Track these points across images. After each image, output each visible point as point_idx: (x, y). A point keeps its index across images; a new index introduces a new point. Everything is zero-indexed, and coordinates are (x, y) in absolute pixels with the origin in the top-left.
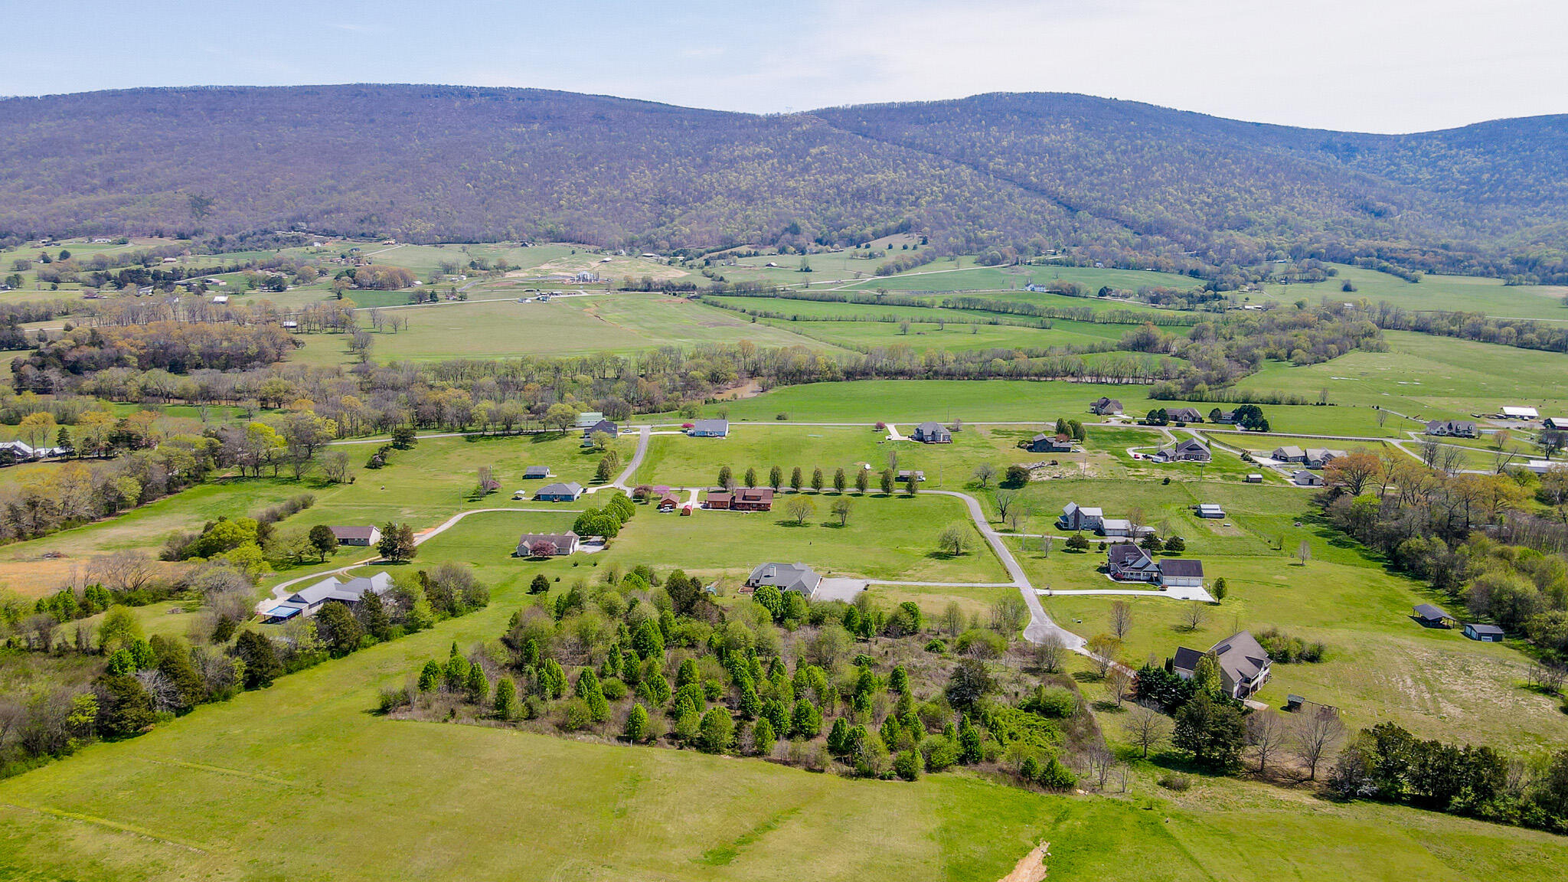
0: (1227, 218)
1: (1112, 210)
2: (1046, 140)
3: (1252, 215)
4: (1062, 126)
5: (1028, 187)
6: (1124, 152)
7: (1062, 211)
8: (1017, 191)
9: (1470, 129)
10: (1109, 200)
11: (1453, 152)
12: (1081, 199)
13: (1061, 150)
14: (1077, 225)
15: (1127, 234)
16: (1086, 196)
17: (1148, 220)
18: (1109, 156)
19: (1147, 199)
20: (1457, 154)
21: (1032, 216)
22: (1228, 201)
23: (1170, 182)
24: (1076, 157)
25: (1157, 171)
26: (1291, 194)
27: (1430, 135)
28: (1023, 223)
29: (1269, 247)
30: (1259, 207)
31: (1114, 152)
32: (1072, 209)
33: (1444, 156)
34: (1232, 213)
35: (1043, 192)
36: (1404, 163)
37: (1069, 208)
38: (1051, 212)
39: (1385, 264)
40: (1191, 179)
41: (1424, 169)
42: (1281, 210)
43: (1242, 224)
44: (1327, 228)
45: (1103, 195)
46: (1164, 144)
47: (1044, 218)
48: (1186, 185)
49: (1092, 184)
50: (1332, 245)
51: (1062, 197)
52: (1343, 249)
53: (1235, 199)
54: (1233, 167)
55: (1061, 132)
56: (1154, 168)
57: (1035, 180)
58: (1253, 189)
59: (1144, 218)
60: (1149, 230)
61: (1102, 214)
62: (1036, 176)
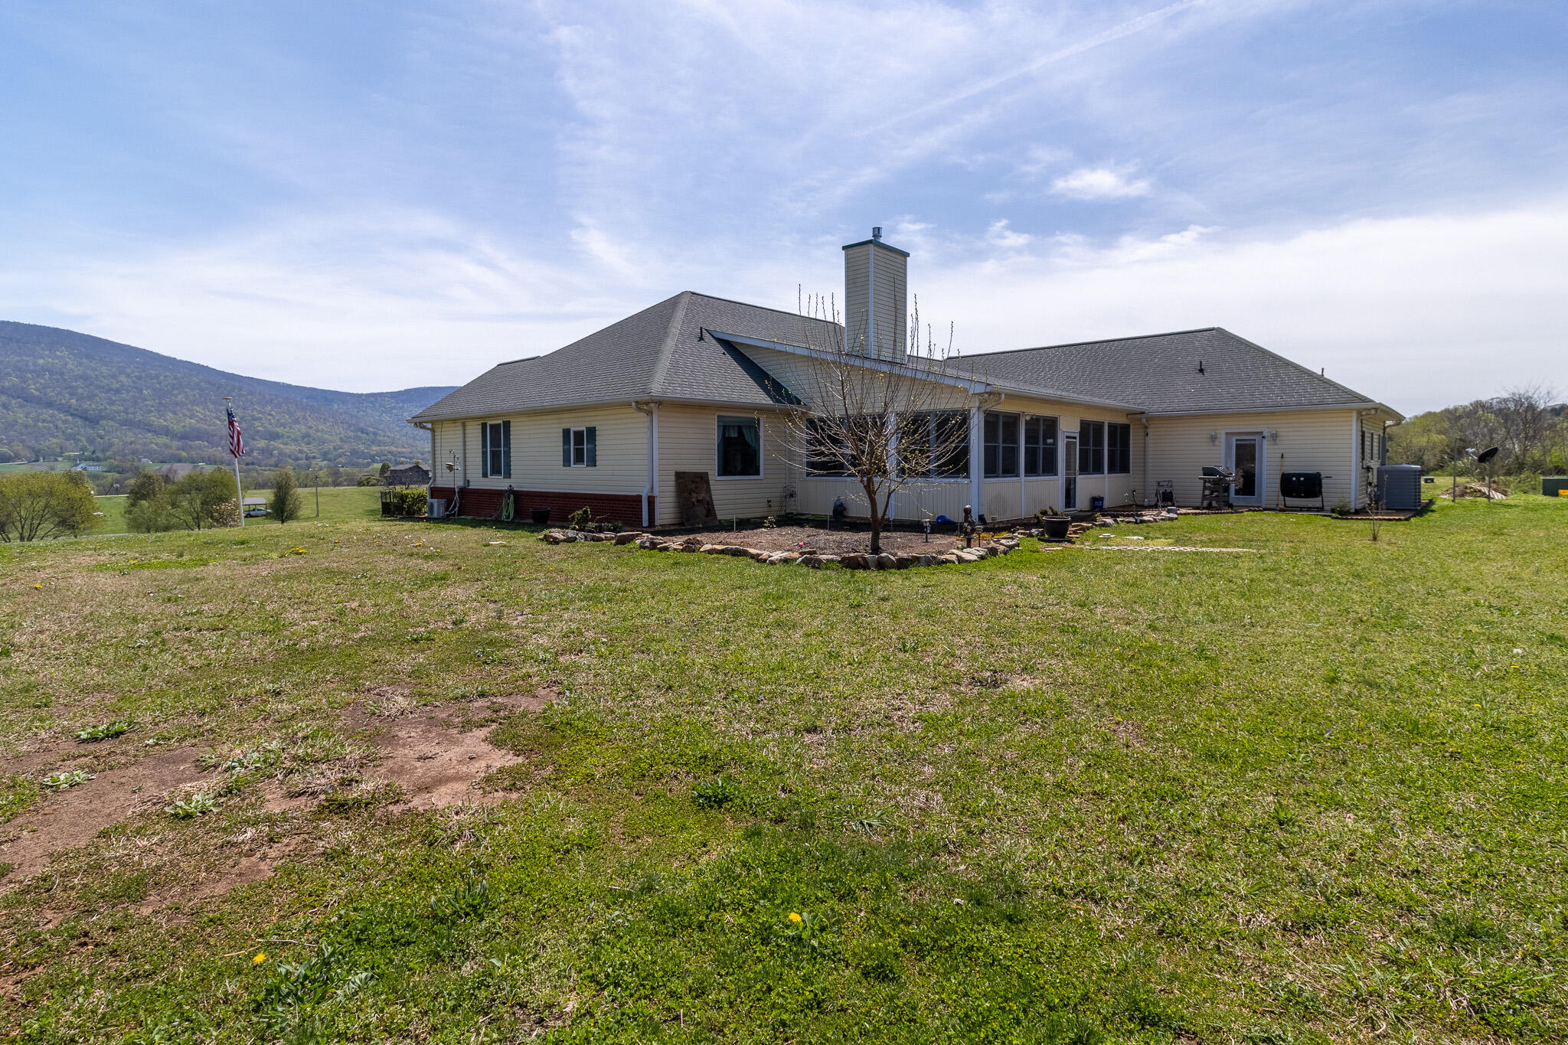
0: (258, 432)
1: (140, 421)
2: (41, 361)
3: (280, 430)
4: (58, 353)
5: (28, 399)
6: (139, 378)
7: (80, 422)
8: (13, 402)
9: (408, 392)
10: (134, 413)
11: (401, 405)
12: (100, 411)
13: (65, 370)
14: (102, 432)
15: (163, 440)
16: (106, 409)
17: (182, 430)
18: (123, 378)
19: (175, 413)
20: (403, 407)
21: (40, 424)
22: (254, 419)
23: (193, 403)
24: (85, 378)
25: (179, 394)
26: (304, 418)
27: (381, 395)
28: (29, 430)
29: (301, 452)
30: (283, 425)
31: (128, 376)
32: (92, 421)
33: (393, 408)
34: (260, 429)
35: (50, 405)
36: (369, 411)
37: (86, 419)
38: (65, 422)
39: (403, 459)
40: (213, 403)
41: (384, 415)
42: (303, 428)
43: (275, 436)
44: (342, 440)
45: (126, 409)
46: (179, 375)
47: (56, 427)
48: (211, 407)
49: (111, 399)
50: (354, 449)
51: (76, 410)
52: (363, 452)
53: (260, 419)
54: (250, 397)
55: (58, 358)
56: (175, 392)
57: (37, 393)
58: (273, 413)
59: (177, 428)
60: (184, 437)
61: (128, 423)
62: (37, 389)
